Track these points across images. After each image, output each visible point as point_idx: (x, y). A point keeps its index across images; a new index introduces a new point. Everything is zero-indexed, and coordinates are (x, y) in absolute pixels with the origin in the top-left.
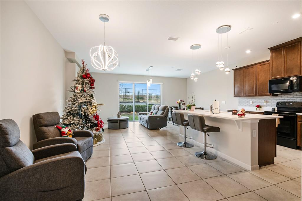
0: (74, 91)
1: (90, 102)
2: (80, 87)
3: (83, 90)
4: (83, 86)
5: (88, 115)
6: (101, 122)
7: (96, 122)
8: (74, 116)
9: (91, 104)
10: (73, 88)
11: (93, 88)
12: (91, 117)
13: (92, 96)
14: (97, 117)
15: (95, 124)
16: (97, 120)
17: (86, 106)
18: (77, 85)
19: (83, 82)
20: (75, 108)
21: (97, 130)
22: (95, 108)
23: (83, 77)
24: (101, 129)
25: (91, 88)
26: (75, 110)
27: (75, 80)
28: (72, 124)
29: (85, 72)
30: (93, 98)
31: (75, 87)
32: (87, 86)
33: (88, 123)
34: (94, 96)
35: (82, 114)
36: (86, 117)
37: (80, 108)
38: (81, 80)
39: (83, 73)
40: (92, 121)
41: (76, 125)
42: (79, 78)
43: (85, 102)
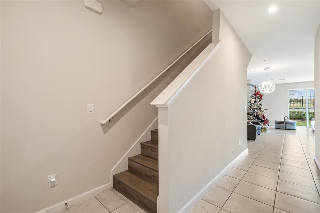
0: (250, 102)
1: (259, 108)
2: (254, 100)
3: (255, 102)
4: (255, 99)
5: (258, 115)
6: (267, 120)
7: (263, 119)
8: (250, 116)
9: (260, 109)
10: (250, 101)
11: (262, 100)
12: (260, 116)
13: (261, 105)
14: (264, 117)
15: (263, 120)
16: (264, 119)
17: (257, 110)
18: (252, 99)
19: (256, 97)
20: (251, 111)
21: (264, 124)
22: (263, 112)
23: (255, 95)
24: (267, 125)
25: (260, 100)
26: (251, 112)
27: (251, 97)
28: (250, 119)
29: (257, 91)
30: (261, 106)
31: (251, 100)
32: (258, 99)
33: (259, 119)
34: (262, 105)
35: (254, 115)
36: (257, 117)
37: (253, 112)
38: (254, 96)
39: (255, 92)
40: (261, 119)
41: (252, 120)
42: (253, 95)
43: (256, 108)
